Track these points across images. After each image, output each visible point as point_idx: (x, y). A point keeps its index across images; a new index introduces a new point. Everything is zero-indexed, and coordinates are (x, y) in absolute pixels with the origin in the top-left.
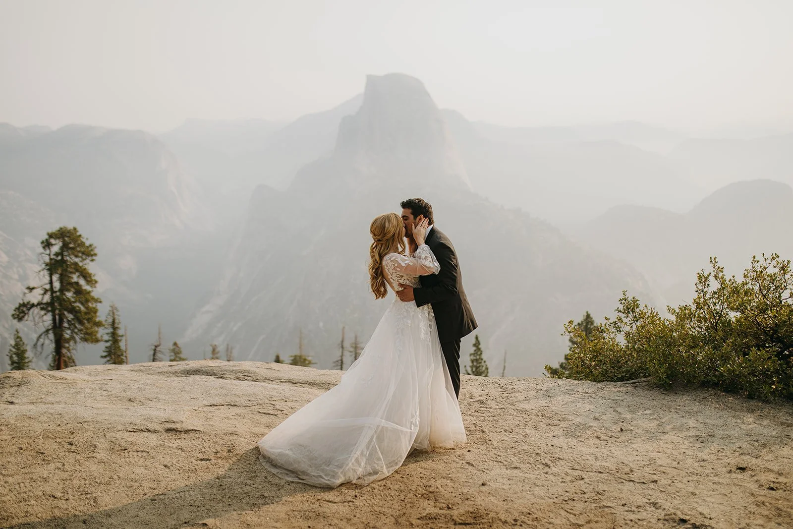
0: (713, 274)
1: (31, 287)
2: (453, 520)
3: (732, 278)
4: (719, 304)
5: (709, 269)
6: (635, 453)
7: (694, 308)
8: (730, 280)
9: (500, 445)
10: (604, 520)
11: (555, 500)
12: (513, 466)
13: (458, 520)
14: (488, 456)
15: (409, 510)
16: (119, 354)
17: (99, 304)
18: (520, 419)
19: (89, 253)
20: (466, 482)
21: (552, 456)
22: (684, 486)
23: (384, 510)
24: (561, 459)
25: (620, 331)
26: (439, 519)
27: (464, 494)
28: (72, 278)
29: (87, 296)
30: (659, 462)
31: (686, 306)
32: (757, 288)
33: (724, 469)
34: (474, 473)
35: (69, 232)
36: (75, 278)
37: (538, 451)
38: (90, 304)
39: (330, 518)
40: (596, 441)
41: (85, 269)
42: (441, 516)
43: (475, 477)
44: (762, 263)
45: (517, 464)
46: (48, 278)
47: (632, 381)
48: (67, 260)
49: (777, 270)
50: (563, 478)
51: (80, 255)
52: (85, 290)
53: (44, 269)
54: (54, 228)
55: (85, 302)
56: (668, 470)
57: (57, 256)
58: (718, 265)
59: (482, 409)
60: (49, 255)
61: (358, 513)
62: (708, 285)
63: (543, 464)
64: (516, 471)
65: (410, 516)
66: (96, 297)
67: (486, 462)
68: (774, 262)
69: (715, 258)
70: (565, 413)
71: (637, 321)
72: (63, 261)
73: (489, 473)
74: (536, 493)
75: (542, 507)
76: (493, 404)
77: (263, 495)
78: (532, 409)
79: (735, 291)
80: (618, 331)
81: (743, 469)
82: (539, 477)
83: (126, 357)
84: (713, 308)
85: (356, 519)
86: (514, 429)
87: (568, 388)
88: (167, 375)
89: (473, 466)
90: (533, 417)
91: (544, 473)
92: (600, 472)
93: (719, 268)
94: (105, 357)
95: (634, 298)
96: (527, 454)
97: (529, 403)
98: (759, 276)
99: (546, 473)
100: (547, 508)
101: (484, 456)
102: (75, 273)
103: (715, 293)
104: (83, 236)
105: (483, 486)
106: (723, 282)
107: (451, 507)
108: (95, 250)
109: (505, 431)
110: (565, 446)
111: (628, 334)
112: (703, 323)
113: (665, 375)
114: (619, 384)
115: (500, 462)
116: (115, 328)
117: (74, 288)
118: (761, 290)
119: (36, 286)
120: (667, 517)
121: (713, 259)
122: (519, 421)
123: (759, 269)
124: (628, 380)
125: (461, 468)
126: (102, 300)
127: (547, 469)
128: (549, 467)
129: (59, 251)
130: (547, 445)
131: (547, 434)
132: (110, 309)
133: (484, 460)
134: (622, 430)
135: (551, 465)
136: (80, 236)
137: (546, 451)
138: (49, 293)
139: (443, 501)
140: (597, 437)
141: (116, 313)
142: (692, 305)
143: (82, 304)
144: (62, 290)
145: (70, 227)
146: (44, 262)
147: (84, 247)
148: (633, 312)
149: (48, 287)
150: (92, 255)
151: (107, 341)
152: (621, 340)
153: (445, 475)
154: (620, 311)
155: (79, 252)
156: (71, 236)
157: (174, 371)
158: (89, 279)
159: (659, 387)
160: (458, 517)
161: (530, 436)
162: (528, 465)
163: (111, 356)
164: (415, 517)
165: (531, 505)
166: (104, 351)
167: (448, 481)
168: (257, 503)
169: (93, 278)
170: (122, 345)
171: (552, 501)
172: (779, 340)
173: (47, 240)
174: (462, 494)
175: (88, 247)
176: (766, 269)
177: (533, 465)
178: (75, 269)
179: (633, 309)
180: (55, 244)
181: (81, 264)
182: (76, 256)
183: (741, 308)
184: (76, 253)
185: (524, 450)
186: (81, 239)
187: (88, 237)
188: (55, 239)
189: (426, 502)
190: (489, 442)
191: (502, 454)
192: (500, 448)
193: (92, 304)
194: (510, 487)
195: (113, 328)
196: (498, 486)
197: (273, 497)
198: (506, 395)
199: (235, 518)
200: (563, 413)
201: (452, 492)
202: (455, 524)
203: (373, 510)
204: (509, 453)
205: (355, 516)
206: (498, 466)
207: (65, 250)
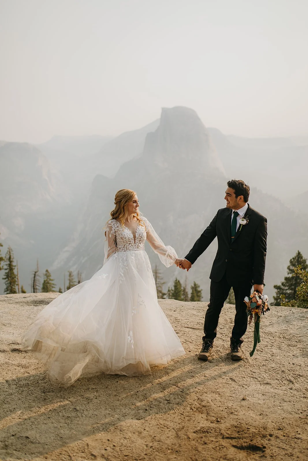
2: (221, 434)
9: (255, 363)
11: (301, 415)
12: (265, 382)
13: (225, 434)
14: (246, 372)
15: (187, 424)
16: (13, 276)
17: (1, 247)
18: (268, 340)
20: (230, 396)
21: (294, 373)
23: (167, 424)
24: (301, 376)
26: (210, 432)
27: (229, 408)
34: (236, 388)
37: (283, 369)
39: (125, 431)
42: (212, 430)
43: (237, 392)
45: (268, 380)
50: (304, 394)
61: (147, 427)
63: (288, 380)
64: (268, 387)
65: (188, 430)
67: (245, 378)
70: (300, 336)
73: (248, 388)
74: (285, 408)
75: (291, 422)
77: (75, 409)
78: (276, 332)
82: (286, 392)
83: (18, 279)
85: (145, 432)
86: (263, 349)
87: (300, 315)
88: (22, 304)
89: (235, 382)
90: (277, 339)
91: (289, 388)
94: (5, 279)
96: (275, 371)
97: (273, 327)
99: (291, 389)
100: (294, 423)
101: (243, 372)
105: (243, 401)
107: (219, 421)
115: (255, 378)
116: (11, 262)
122: (267, 342)
125: (226, 383)
126: (3, 244)
127: (291, 385)
128: (293, 383)
130: (289, 363)
131: (288, 353)
133: (243, 376)
135: (294, 382)
137: (289, 368)
139: (213, 415)
141: (11, 253)
151: (6, 269)
153: (214, 390)
157: (26, 301)
160: (225, 431)
161: (276, 355)
162: (276, 381)
163: (8, 279)
164: (192, 430)
165: (282, 420)
166: (4, 275)
167: (217, 396)
168: (70, 416)
170: (15, 271)
171: (297, 416)
174: (228, 408)
177: (280, 381)
185: (272, 367)
189: (201, 415)
190: (246, 361)
191: (256, 371)
192: (255, 365)
194: (264, 401)
195: (9, 261)
196: (255, 401)
197: (83, 410)
199: (51, 431)
200: (298, 336)
201: (220, 406)
202: (223, 438)
203: (159, 424)
204: (261, 370)
205: (145, 430)
206: (254, 382)
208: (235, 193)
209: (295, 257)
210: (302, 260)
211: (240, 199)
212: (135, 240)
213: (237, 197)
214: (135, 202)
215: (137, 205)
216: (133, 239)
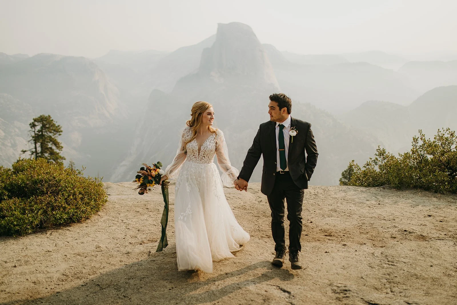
0: (420, 137)
1: (24, 151)
3: (429, 139)
4: (423, 151)
5: (418, 135)
6: (385, 212)
7: (411, 153)
8: (428, 140)
10: (374, 231)
11: (355, 226)
17: (64, 161)
19: (57, 130)
22: (406, 221)
25: (377, 164)
28: (48, 145)
29: (57, 156)
30: (396, 214)
31: (408, 152)
32: (440, 144)
33: (423, 216)
35: (46, 118)
36: (50, 145)
38: (59, 160)
40: (369, 208)
41: (56, 140)
44: (442, 132)
46: (34, 145)
47: (382, 186)
48: (45, 135)
49: (449, 136)
50: (356, 220)
51: (53, 131)
52: (56, 152)
53: (32, 139)
54: (37, 116)
55: (56, 159)
56: (399, 217)
57: (39, 132)
58: (422, 133)
59: (316, 197)
60: (34, 132)
62: (418, 142)
66: (62, 156)
68: (448, 132)
69: (421, 130)
71: (385, 159)
72: (42, 135)
75: (350, 228)
76: (321, 195)
78: (339, 197)
79: (430, 146)
80: (376, 164)
81: (430, 216)
84: (420, 153)
86: (332, 204)
90: (340, 200)
92: (372, 218)
93: (423, 135)
95: (383, 149)
97: (337, 195)
98: (441, 138)
102: (49, 142)
103: (421, 146)
104: (54, 120)
106: (425, 141)
108: (62, 128)
109: (329, 205)
110: (355, 210)
111: (380, 166)
112: (415, 160)
113: (397, 183)
114: (377, 188)
117: (49, 151)
118: (442, 145)
119: (27, 150)
120: (399, 230)
121: (420, 131)
122: (334, 201)
123: (441, 135)
124: (381, 186)
126: (66, 158)
129: (41, 129)
130: (348, 209)
131: (347, 206)
132: (70, 163)
134: (379, 204)
136: (52, 120)
138: (35, 154)
140: (369, 207)
141: (73, 166)
142: (410, 152)
143: (54, 160)
144: (42, 152)
145: (46, 115)
146: (31, 135)
147: (55, 127)
148: (383, 155)
149: (34, 150)
150: (60, 132)
152: (377, 169)
154: (377, 155)
155: (52, 130)
156: (47, 121)
158: (58, 146)
159: (394, 188)
169: (60, 145)
172: (450, 168)
173: (33, 123)
175: (57, 127)
176: (444, 135)
178: (50, 140)
179: (383, 154)
180: (37, 125)
181: (53, 137)
182: (50, 132)
183: (433, 153)
184: (50, 131)
186: (53, 122)
187: (57, 121)
188: (38, 122)
193: (60, 160)
198: (325, 192)
200: (353, 198)
207: (44, 128)
208: (278, 106)
209: (347, 170)
210: (353, 173)
211: (284, 111)
212: (199, 153)
213: (280, 109)
214: (210, 114)
215: (212, 118)
216: (198, 151)
